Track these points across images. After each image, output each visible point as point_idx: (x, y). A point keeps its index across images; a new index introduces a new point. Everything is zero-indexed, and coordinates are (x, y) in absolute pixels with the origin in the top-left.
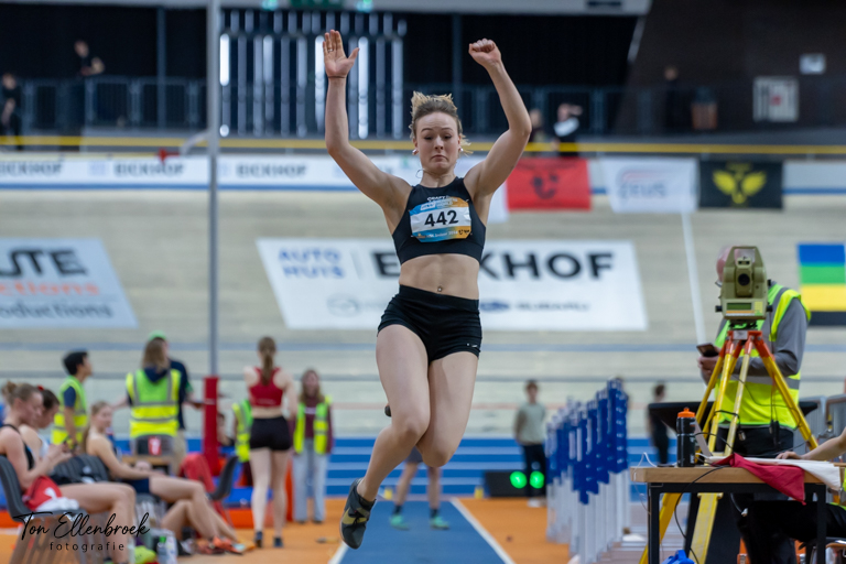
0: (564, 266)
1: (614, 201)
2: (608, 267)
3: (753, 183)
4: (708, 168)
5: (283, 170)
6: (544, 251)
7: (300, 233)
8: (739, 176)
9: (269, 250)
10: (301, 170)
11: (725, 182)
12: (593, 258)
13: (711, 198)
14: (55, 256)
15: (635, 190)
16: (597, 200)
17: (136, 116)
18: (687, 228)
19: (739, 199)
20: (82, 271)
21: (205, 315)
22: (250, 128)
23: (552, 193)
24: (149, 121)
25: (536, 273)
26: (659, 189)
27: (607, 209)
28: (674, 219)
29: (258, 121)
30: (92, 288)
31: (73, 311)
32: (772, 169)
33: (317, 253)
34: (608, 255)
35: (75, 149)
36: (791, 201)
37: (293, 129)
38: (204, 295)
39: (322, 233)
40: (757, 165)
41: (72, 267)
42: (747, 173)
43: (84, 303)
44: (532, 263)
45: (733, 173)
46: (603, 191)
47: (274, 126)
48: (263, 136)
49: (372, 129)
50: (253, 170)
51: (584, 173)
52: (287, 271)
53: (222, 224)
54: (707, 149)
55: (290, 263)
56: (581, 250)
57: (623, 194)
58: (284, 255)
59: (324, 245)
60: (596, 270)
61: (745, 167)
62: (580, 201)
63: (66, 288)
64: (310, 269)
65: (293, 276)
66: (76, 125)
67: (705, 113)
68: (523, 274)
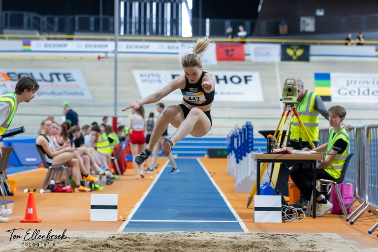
0: (236, 80)
1: (252, 58)
2: (250, 80)
3: (300, 52)
4: (284, 47)
5: (142, 47)
6: (229, 75)
7: (147, 68)
8: (295, 50)
9: (137, 73)
10: (148, 47)
11: (290, 52)
12: (246, 77)
13: (285, 57)
14: (65, 75)
15: (260, 54)
16: (247, 58)
17: (92, 28)
18: (277, 67)
19: (295, 58)
20: (74, 80)
21: (113, 95)
22: (131, 32)
23: (232, 55)
24: (97, 30)
25: (226, 82)
26: (268, 54)
27: (250, 61)
28: (273, 64)
29: (133, 30)
30: (77, 86)
31: (70, 94)
32: (306, 48)
33: (153, 75)
34: (251, 76)
35: (72, 39)
36: (312, 58)
37: (145, 33)
38: (113, 89)
39: (155, 68)
40: (301, 46)
41: (71, 79)
42: (297, 49)
43: (74, 91)
44: (225, 79)
45: (293, 49)
46: (249, 55)
47: (139, 32)
48: (135, 35)
49: (172, 33)
50: (131, 47)
51: (243, 49)
52: (143, 81)
53: (119, 65)
54: (284, 41)
55: (144, 78)
56: (242, 74)
57: (256, 56)
58: (142, 75)
59: (155, 72)
60: (246, 81)
61: (297, 47)
62: (241, 58)
63: (68, 86)
64: (150, 80)
65: (144, 83)
66: (72, 32)
67: (283, 29)
68: (222, 82)
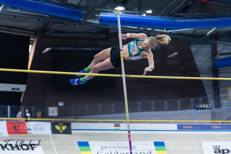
1: (32, 132)
3: (64, 128)
4: (53, 124)
11: (58, 128)
16: (29, 131)
18: (51, 138)
23: (18, 129)
26: (43, 129)
32: (68, 125)
36: (73, 132)
40: (65, 124)
51: (25, 125)
54: (53, 120)
57: (35, 130)
61: (62, 124)
